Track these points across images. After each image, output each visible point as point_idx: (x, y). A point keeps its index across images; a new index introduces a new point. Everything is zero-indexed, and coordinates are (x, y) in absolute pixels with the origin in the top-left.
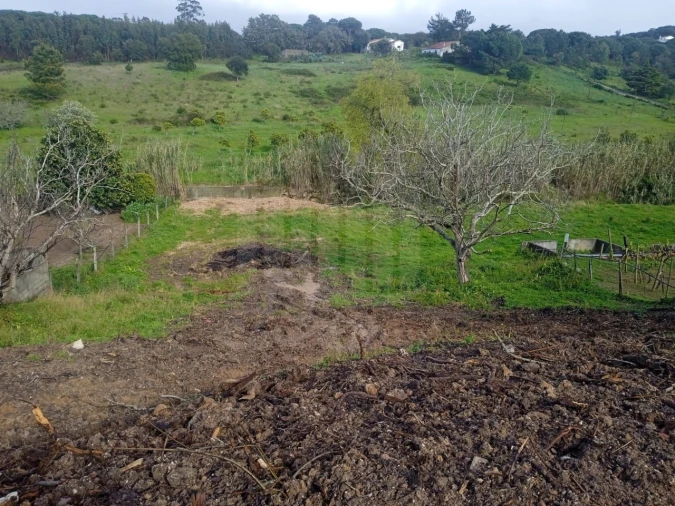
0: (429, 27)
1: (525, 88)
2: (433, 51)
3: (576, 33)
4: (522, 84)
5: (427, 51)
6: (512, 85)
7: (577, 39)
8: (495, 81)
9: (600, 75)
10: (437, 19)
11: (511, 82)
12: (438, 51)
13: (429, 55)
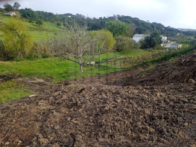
0: (4, 6)
1: (42, 27)
2: (9, 14)
3: (50, 13)
4: (41, 26)
5: (7, 14)
6: (38, 26)
7: (50, 14)
8: (32, 24)
9: (59, 25)
10: (6, 4)
11: (37, 25)
12: (11, 14)
13: (8, 15)
